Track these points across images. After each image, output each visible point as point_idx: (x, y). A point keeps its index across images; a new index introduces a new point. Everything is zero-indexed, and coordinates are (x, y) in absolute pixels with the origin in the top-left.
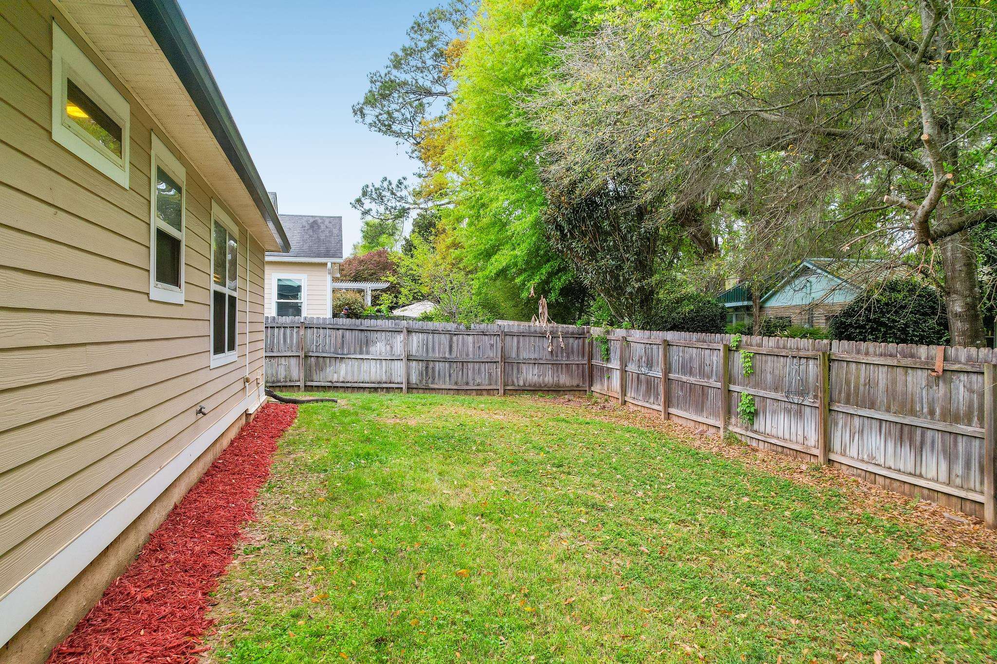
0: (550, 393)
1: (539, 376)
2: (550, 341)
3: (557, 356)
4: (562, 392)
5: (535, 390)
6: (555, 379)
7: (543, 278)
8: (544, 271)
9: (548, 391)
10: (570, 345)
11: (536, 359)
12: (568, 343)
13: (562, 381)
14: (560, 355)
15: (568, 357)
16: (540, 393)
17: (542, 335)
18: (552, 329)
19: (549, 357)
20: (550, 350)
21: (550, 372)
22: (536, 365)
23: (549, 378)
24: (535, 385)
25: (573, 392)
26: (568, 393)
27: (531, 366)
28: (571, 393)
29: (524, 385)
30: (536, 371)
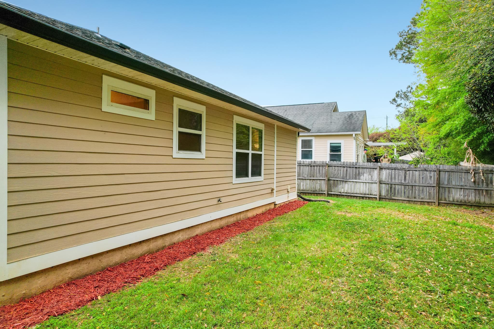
0: (473, 207)
1: (464, 196)
2: (473, 175)
3: (478, 185)
4: (482, 208)
5: (460, 204)
6: (477, 198)
7: (475, 136)
8: (475, 132)
9: (471, 206)
10: (490, 178)
11: (462, 186)
12: (488, 177)
13: (482, 200)
14: (481, 184)
15: (487, 185)
16: (464, 207)
17: (467, 171)
18: (474, 168)
19: (472, 185)
20: (472, 180)
21: (473, 195)
22: (462, 190)
23: (472, 198)
24: (461, 201)
25: (492, 208)
26: (487, 208)
27: (458, 190)
28: (490, 208)
29: (454, 201)
30: (462, 193)
